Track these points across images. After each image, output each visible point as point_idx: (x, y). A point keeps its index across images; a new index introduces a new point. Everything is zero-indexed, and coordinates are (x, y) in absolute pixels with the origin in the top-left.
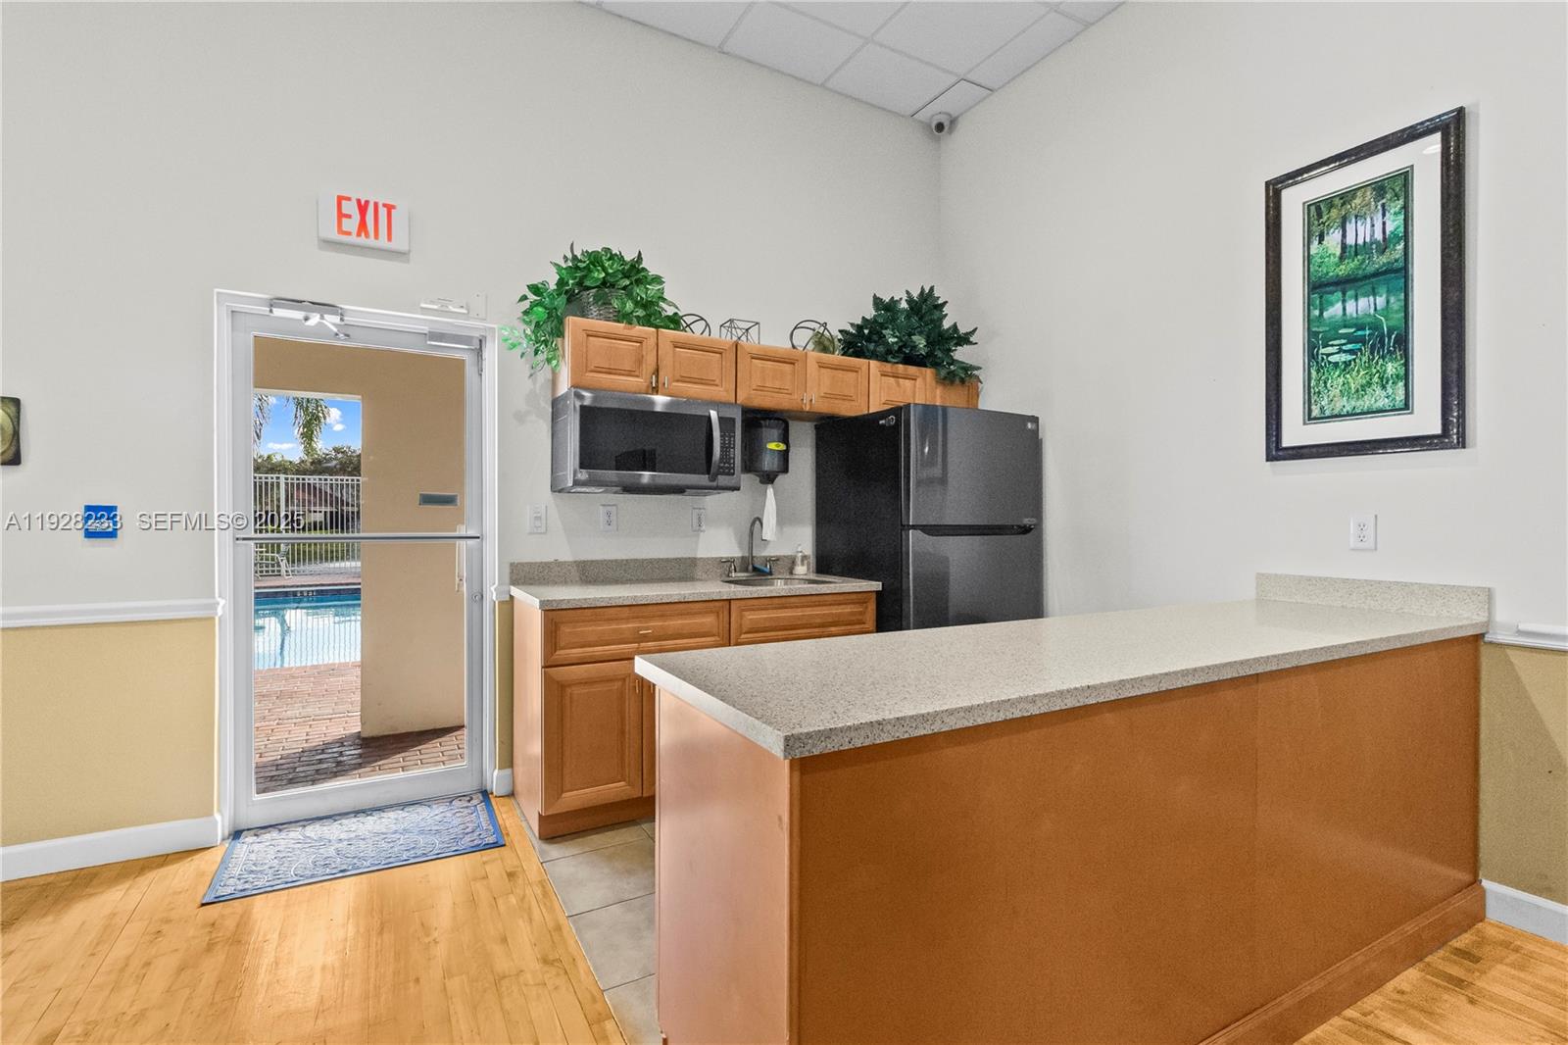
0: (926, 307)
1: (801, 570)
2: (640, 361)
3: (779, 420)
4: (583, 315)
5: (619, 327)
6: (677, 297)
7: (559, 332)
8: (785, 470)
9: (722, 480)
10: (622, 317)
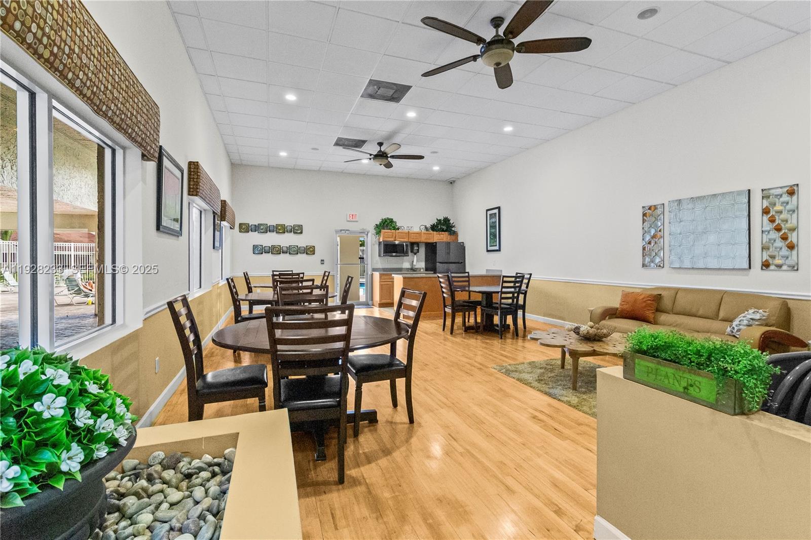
0: (446, 220)
1: (422, 270)
2: (393, 236)
3: (418, 244)
4: (384, 229)
5: (389, 231)
6: (398, 224)
7: (380, 232)
8: (418, 252)
9: (406, 255)
10: (390, 229)
